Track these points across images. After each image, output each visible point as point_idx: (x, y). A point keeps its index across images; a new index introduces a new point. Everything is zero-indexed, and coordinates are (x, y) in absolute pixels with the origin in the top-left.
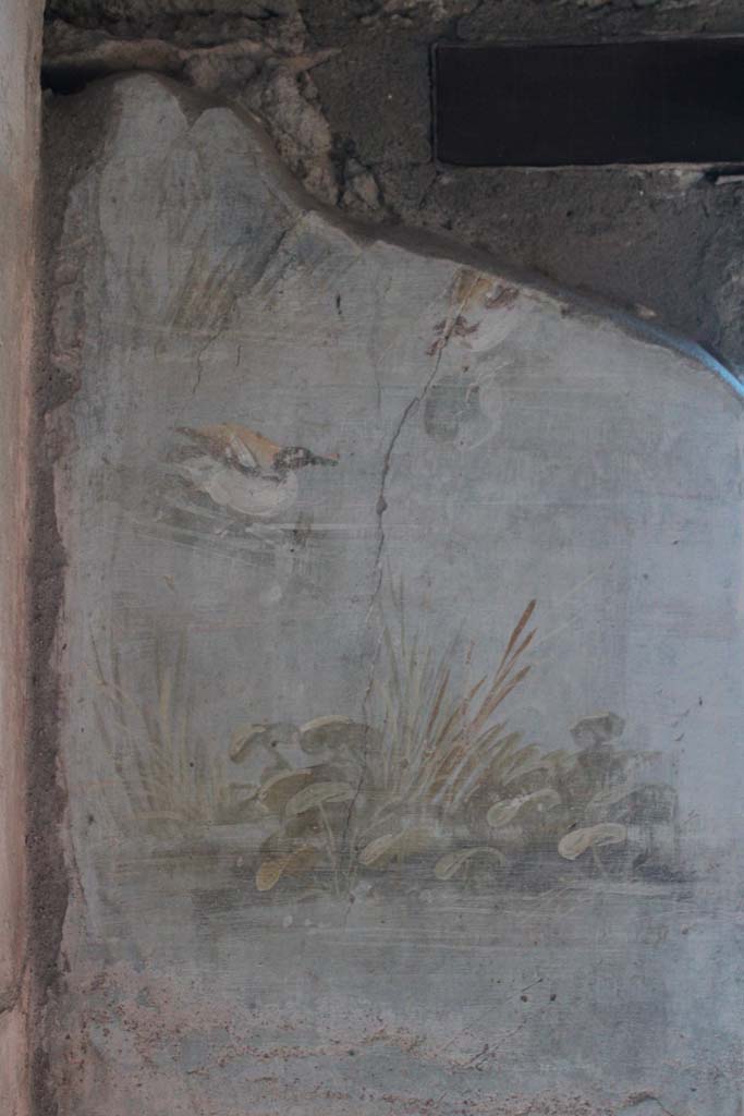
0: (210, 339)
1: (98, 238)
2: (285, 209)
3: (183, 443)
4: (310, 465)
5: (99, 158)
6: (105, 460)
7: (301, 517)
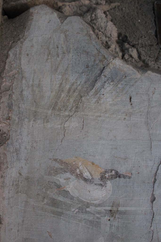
0: (69, 116)
1: (20, 71)
2: (104, 57)
3: (56, 167)
4: (118, 178)
5: (22, 38)
6: (20, 174)
7: (113, 204)
